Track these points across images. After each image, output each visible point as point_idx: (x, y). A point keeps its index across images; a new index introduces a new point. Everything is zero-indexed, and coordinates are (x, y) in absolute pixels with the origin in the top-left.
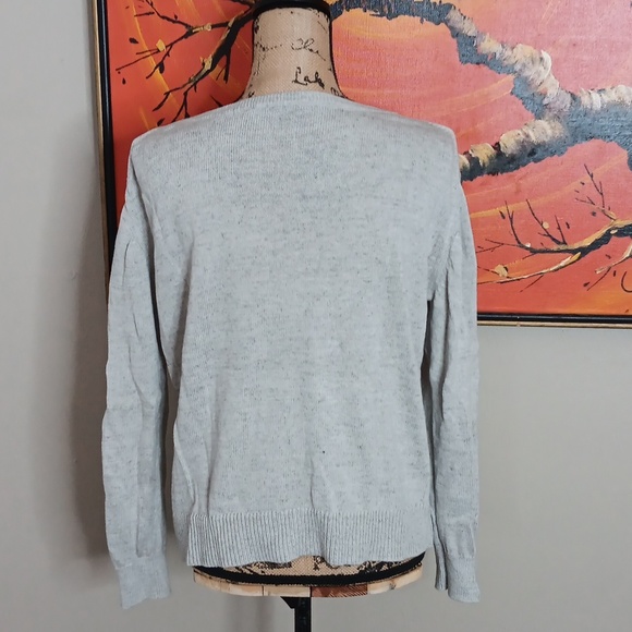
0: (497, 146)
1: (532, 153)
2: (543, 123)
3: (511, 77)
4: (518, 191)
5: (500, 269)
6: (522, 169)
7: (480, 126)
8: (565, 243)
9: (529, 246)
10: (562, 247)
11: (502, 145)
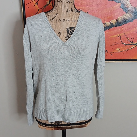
0: (117, 20)
1: (125, 21)
2: (128, 14)
3: (120, 4)
4: (122, 31)
5: (118, 49)
6: (123, 25)
7: (113, 15)
8: (133, 42)
9: (124, 43)
10: (132, 43)
11: (118, 20)
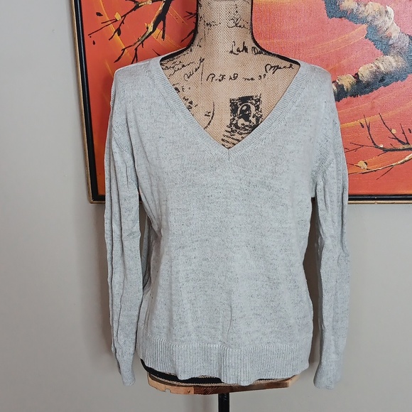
0: (356, 76)
1: (382, 80)
2: (389, 58)
3: (365, 26)
4: (373, 108)
5: (361, 164)
6: (375, 92)
7: (344, 62)
8: (408, 143)
9: (382, 146)
10: (406, 147)
11: (360, 75)
